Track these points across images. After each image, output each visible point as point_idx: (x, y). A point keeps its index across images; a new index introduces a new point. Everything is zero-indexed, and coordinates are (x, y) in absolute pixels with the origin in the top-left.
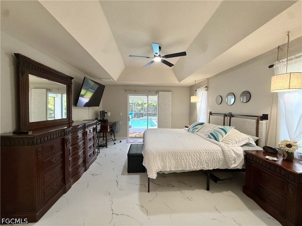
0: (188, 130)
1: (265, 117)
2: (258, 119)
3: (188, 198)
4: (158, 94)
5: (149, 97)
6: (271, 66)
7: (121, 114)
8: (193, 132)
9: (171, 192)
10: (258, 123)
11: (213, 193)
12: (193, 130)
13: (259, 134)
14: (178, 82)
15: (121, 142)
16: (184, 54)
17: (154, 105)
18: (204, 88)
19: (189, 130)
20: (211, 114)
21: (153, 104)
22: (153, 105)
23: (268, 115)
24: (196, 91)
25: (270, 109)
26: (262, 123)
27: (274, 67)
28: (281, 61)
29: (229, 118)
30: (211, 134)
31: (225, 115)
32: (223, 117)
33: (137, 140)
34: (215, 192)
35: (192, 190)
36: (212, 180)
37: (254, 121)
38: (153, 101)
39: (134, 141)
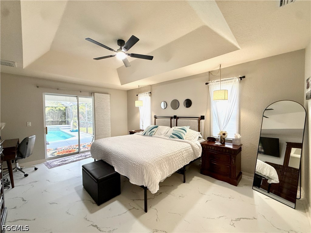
0: (144, 135)
1: (203, 118)
2: (199, 119)
3: (180, 196)
4: (94, 95)
5: (80, 98)
6: (207, 84)
7: (30, 124)
8: (151, 136)
9: (164, 199)
10: (199, 123)
11: (189, 183)
12: (150, 133)
13: (200, 129)
14: (121, 85)
15: (36, 169)
16: (151, 58)
17: (62, 109)
18: (148, 94)
19: (146, 134)
20: (156, 117)
21: (60, 108)
22: (60, 110)
23: (204, 116)
24: (137, 95)
25: (206, 112)
26: (202, 122)
27: (209, 84)
28: (213, 81)
29: (175, 120)
30: (173, 134)
31: (171, 118)
32: (170, 120)
33: (66, 159)
34: (190, 182)
35: (176, 188)
36: (180, 173)
37: (196, 121)
38: (58, 104)
39: (61, 162)
